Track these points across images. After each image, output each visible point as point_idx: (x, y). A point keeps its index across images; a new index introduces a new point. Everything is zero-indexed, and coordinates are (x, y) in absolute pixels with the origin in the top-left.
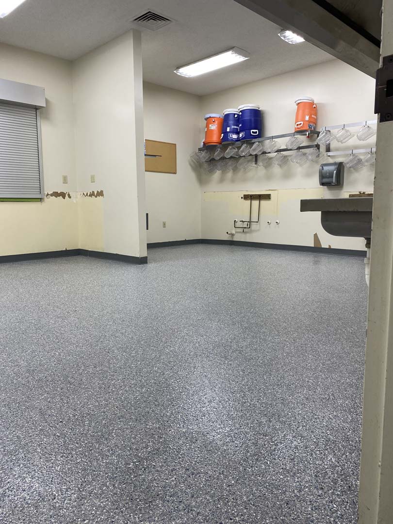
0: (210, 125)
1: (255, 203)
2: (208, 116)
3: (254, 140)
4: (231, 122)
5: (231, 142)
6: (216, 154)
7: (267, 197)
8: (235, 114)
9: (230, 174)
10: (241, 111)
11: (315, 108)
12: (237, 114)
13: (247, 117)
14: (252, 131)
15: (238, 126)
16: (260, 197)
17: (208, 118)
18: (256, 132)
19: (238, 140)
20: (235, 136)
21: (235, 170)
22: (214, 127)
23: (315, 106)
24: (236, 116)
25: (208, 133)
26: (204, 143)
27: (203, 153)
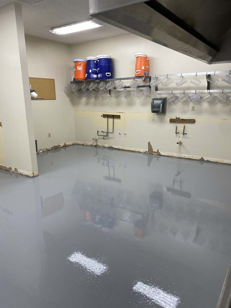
0: (78, 67)
1: (111, 120)
2: (76, 60)
3: (108, 80)
4: (92, 66)
5: (93, 80)
6: (83, 87)
7: (118, 117)
8: (94, 61)
9: (93, 100)
10: (98, 59)
11: (148, 60)
12: (96, 60)
13: (103, 64)
14: (106, 73)
15: (97, 69)
16: (113, 117)
17: (76, 62)
18: (109, 74)
19: (97, 78)
20: (95, 76)
21: (96, 98)
22: (80, 68)
23: (148, 59)
24: (95, 62)
25: (77, 72)
26: (74, 79)
27: (74, 86)
